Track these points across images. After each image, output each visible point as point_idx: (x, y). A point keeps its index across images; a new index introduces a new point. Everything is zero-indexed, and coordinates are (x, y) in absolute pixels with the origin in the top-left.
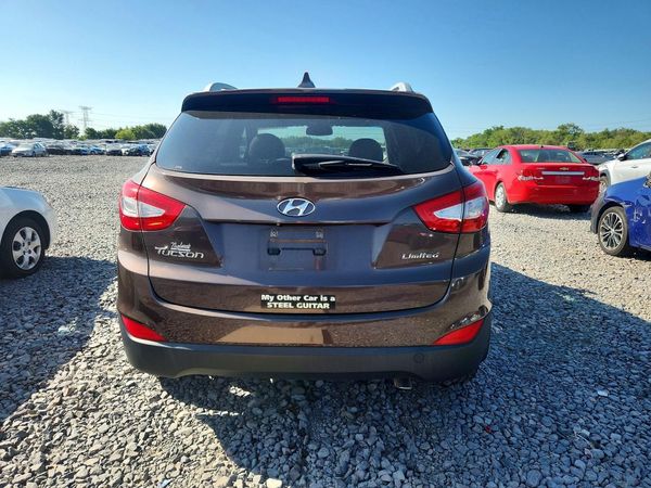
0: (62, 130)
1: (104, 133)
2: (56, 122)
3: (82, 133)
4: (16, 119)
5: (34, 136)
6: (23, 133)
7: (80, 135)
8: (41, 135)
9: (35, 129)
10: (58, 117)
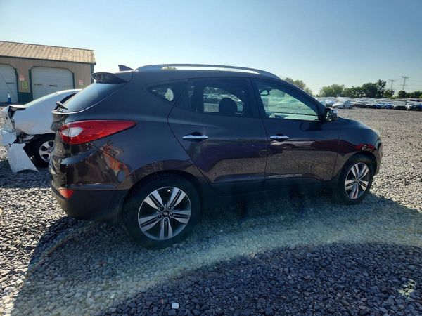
0: (382, 92)
1: (412, 94)
2: (380, 87)
3: (396, 94)
4: (355, 87)
5: (364, 96)
6: (358, 94)
7: (393, 96)
8: (368, 96)
9: (365, 91)
10: (382, 84)
